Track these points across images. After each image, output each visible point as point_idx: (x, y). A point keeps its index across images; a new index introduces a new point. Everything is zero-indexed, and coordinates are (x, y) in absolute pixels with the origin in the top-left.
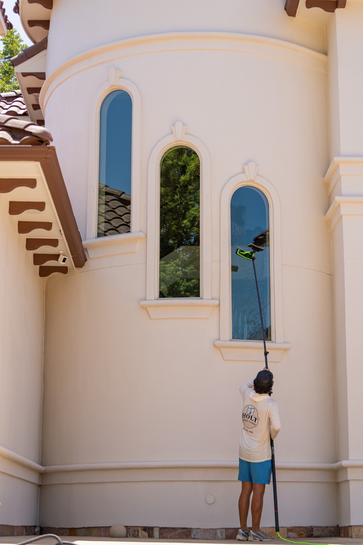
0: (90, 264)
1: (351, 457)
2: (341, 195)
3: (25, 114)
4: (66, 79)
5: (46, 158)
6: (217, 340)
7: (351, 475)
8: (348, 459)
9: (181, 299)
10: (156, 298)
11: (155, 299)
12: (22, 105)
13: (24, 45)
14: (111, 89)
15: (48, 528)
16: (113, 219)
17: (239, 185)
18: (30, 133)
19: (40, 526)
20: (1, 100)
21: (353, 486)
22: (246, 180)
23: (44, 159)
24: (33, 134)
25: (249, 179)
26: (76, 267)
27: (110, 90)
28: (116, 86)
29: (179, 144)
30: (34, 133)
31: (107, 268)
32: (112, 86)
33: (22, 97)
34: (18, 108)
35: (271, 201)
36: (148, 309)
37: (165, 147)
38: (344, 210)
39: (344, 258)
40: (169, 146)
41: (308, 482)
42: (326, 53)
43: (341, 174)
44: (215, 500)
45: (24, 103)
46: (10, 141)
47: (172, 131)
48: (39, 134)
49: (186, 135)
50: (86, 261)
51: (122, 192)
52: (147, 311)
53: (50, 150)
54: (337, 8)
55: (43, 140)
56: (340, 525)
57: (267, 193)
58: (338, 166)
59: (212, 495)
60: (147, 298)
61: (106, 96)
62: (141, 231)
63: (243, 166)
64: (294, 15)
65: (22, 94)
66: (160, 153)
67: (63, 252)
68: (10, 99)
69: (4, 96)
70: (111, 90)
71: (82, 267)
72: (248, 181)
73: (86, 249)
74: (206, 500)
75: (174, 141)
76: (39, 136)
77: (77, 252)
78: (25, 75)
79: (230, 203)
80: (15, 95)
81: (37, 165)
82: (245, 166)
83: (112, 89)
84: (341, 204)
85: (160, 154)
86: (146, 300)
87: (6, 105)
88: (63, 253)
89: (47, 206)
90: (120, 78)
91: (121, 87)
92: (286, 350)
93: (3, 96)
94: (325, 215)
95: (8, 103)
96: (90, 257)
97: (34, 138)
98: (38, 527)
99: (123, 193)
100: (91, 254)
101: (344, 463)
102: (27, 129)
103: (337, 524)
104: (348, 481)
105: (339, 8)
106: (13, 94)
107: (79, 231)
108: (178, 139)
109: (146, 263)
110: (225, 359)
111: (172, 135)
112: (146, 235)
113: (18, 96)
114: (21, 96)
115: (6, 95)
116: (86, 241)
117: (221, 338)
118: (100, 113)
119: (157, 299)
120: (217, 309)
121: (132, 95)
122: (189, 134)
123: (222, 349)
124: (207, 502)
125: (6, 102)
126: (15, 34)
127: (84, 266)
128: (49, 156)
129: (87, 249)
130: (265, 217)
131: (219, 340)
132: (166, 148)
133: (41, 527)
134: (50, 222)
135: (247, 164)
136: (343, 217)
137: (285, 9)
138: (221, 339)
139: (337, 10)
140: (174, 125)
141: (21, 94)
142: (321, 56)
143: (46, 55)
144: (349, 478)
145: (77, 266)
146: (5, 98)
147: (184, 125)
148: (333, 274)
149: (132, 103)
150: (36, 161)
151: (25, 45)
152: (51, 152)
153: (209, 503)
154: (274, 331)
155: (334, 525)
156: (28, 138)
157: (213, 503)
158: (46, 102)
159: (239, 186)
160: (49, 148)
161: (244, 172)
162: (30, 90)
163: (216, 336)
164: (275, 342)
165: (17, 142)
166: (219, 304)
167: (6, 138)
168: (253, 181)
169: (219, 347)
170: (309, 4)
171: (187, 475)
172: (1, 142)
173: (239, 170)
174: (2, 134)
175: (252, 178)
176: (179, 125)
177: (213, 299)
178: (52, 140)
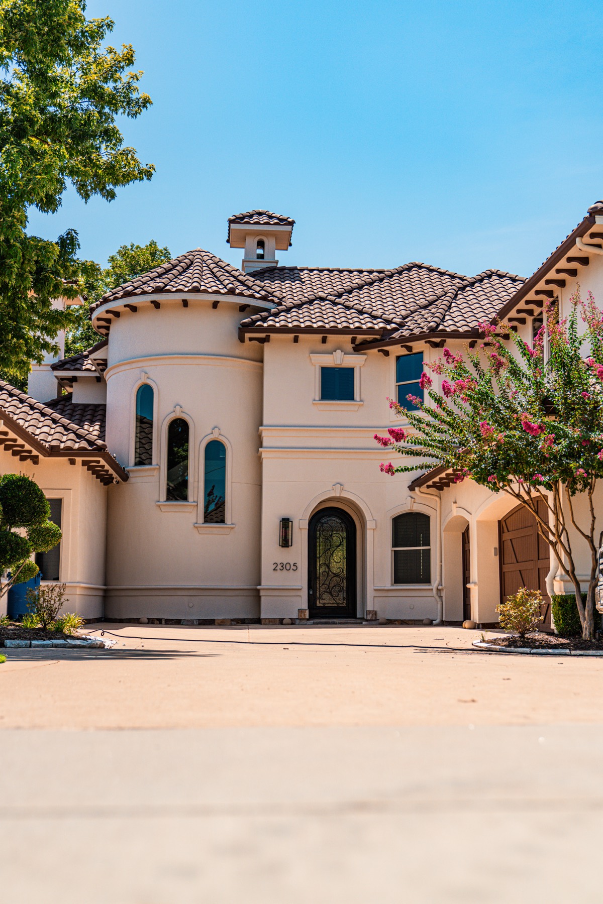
0: (132, 480)
1: (263, 583)
2: (262, 447)
3: (95, 371)
4: (120, 371)
5: (105, 456)
7: (263, 593)
8: (261, 585)
9: (177, 502)
15: (108, 619)
18: (96, 445)
19: (104, 617)
21: (263, 599)
22: (214, 437)
26: (123, 480)
29: (178, 417)
31: (139, 482)
32: (144, 382)
35: (227, 448)
36: (161, 506)
37: (171, 418)
38: (264, 456)
40: (173, 418)
42: (262, 362)
43: (263, 435)
44: (193, 605)
47: (174, 410)
49: (182, 413)
50: (129, 478)
57: (225, 444)
58: (262, 431)
59: (191, 603)
60: (160, 501)
61: (140, 386)
62: (157, 465)
63: (212, 430)
64: (244, 342)
66: (168, 421)
70: (143, 384)
74: (189, 605)
75: (176, 416)
77: (124, 477)
78: (95, 360)
79: (205, 450)
81: (102, 458)
84: (263, 453)
85: (168, 423)
88: (115, 477)
89: (105, 466)
90: (148, 378)
91: (148, 383)
92: (233, 528)
96: (131, 477)
100: (131, 475)
103: (259, 617)
104: (261, 596)
107: (124, 467)
108: (178, 415)
109: (160, 481)
110: (200, 533)
111: (175, 412)
112: (160, 467)
116: (128, 469)
118: (136, 396)
119: (165, 501)
120: (196, 507)
121: (153, 388)
122: (184, 412)
127: (127, 481)
129: (129, 472)
131: (197, 523)
135: (214, 429)
136: (264, 459)
137: (238, 340)
139: (265, 343)
140: (175, 407)
142: (259, 364)
143: (107, 348)
147: (181, 407)
148: (262, 485)
149: (154, 394)
153: (190, 607)
154: (227, 518)
157: (192, 607)
159: (210, 441)
161: (212, 433)
162: (98, 365)
163: (195, 521)
164: (226, 524)
165: (91, 448)
166: (197, 505)
167: (86, 446)
168: (217, 438)
169: (197, 527)
170: (251, 339)
171: (179, 593)
172: (84, 449)
173: (210, 432)
174: (84, 444)
175: (217, 437)
176: (178, 407)
177: (194, 502)
178: (107, 448)
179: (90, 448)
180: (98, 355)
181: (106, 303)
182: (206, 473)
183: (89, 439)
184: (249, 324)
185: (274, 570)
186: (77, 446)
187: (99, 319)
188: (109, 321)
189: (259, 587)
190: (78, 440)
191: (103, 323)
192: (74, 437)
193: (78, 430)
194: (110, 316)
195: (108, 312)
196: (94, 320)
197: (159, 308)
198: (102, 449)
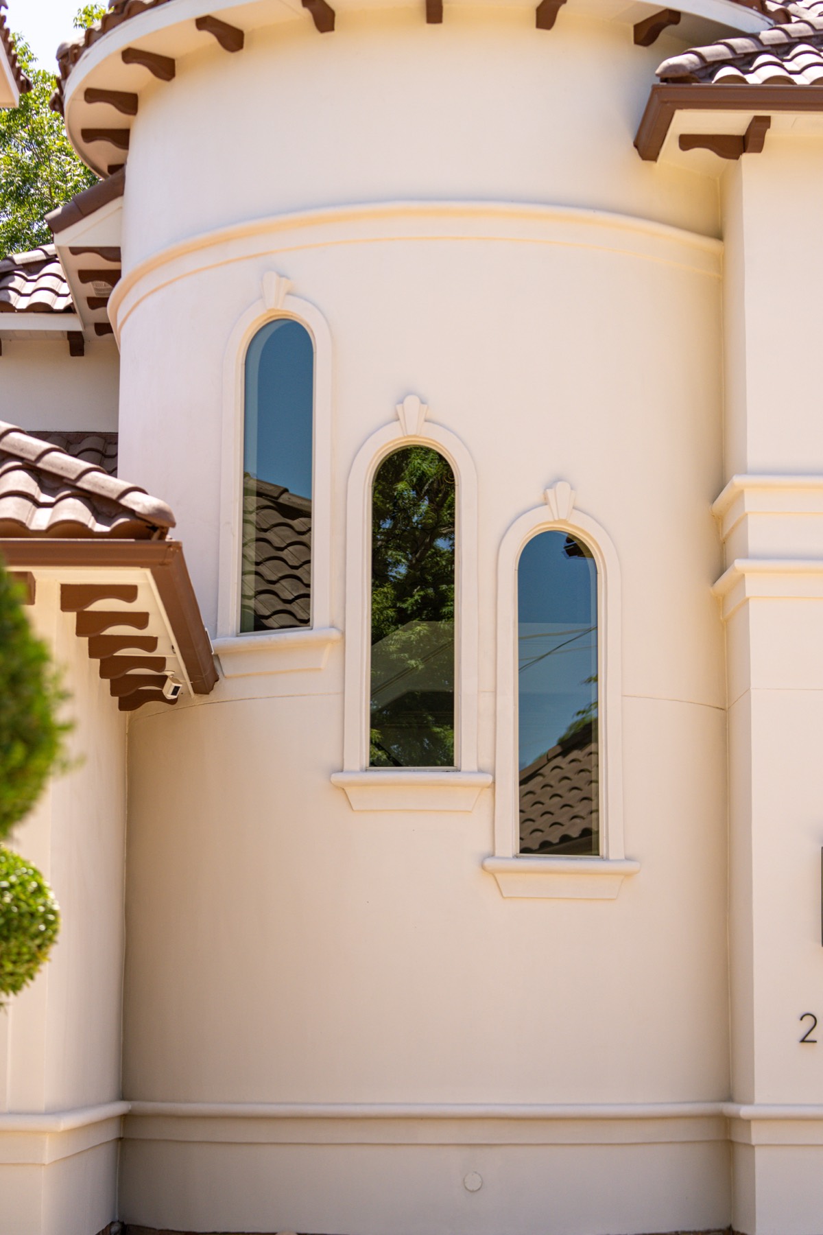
0: (225, 688)
1: (759, 1097)
2: (746, 556)
4: (170, 282)
5: (163, 564)
6: (488, 857)
7: (758, 1135)
8: (750, 1102)
9: (414, 771)
10: (364, 767)
11: (362, 771)
12: (61, 282)
13: (39, 71)
14: (269, 316)
15: (138, 1227)
16: (265, 561)
17: (535, 530)
18: (130, 512)
19: (121, 1221)
20: (16, 272)
21: (761, 1157)
22: (552, 520)
23: (159, 567)
24: (137, 514)
25: (557, 519)
26: (196, 692)
27: (265, 318)
28: (278, 310)
29: (412, 441)
30: (139, 513)
31: (261, 698)
32: (272, 310)
33: (58, 262)
34: (52, 295)
35: (601, 561)
36: (348, 790)
37: (382, 448)
38: (752, 587)
39: (751, 688)
40: (392, 445)
41: (671, 1142)
42: (719, 236)
43: (747, 510)
44: (482, 1182)
45: (65, 278)
46: (90, 526)
47: (397, 415)
48: (149, 515)
49: (427, 424)
50: (217, 680)
51: (282, 489)
52: (345, 793)
53: (172, 549)
54: (744, 152)
55: (156, 526)
56: (736, 1228)
57: (593, 546)
58: (742, 492)
59: (476, 1172)
60: (346, 768)
61: (258, 329)
62: (332, 627)
63: (545, 490)
64: (654, 158)
65: (58, 255)
66: (373, 459)
67: (173, 673)
68: (33, 268)
69: (21, 263)
70: (268, 319)
71: (208, 694)
72: (555, 522)
73: (217, 656)
74: (464, 1182)
75: (401, 436)
76: (146, 518)
77: (202, 675)
78: (76, 251)
79: (517, 569)
80: (44, 257)
81: (145, 574)
82: (548, 491)
83: (271, 317)
84: (747, 575)
85: (371, 463)
86: (342, 771)
87: (25, 284)
88: (172, 675)
89: (151, 619)
90: (289, 293)
91: (291, 314)
92: (628, 875)
93: (17, 263)
94: (714, 582)
95: (29, 278)
96: (226, 674)
97: (139, 522)
98: (117, 1224)
99: (286, 490)
100: (227, 668)
101: (744, 1111)
102: (123, 502)
103: (728, 1225)
104: (753, 1147)
105: (749, 152)
106: (39, 256)
107: (206, 629)
108: (409, 434)
109: (343, 693)
110: (505, 896)
111: (397, 423)
112: (343, 634)
113: (50, 260)
114: (57, 259)
115: (24, 259)
116: (217, 639)
117: (496, 852)
118: (244, 367)
119: (366, 770)
120: (488, 792)
121: (312, 331)
122: (433, 422)
123: (498, 876)
124: (466, 1188)
125: (26, 276)
126: (20, 45)
127: (212, 693)
128: (169, 560)
129: (220, 656)
130: (589, 590)
131: (492, 855)
132: (386, 450)
133: (122, 1224)
134: (155, 636)
135: (551, 485)
136: (751, 602)
137: (636, 146)
138: (497, 854)
139: (745, 157)
140: (401, 402)
141: (56, 256)
142: (709, 244)
143: (121, 208)
144: (754, 1140)
145: (197, 690)
146: (22, 267)
147: (423, 402)
148: (729, 708)
149: (314, 351)
150: (142, 567)
151: (42, 72)
152: (174, 553)
153: (471, 1189)
154: (605, 835)
155: (723, 1226)
156: (128, 522)
157: (479, 1189)
158: (124, 316)
159: (535, 532)
160: (170, 545)
161: (546, 503)
162: (86, 276)
163: (486, 847)
164: (607, 859)
165: (106, 529)
166: (494, 782)
167: (82, 519)
168: (564, 522)
169: (492, 873)
170: (687, 142)
171: (427, 1133)
172: (74, 529)
173: (537, 497)
174: (73, 510)
175: (563, 517)
176: (411, 402)
177: (480, 771)
178: (173, 525)
179: (99, 528)
180: (87, 232)
181: (124, 19)
182: (525, 666)
183: (97, 490)
184: (692, 72)
185: (803, 1041)
186: (41, 520)
187: (92, 95)
188: (128, 102)
189: (729, 1108)
190: (44, 498)
191: (106, 115)
192: (31, 486)
193: (47, 458)
194: (135, 77)
195: (130, 55)
196: (73, 99)
197: (332, 29)
198: (154, 528)
